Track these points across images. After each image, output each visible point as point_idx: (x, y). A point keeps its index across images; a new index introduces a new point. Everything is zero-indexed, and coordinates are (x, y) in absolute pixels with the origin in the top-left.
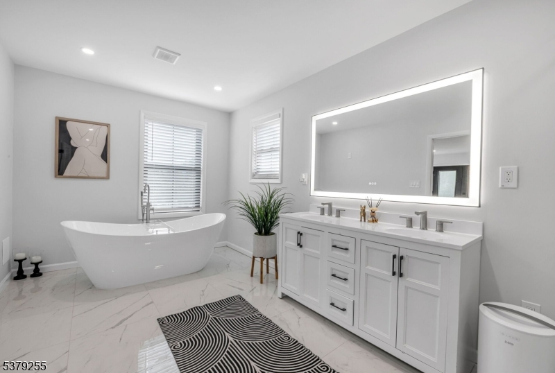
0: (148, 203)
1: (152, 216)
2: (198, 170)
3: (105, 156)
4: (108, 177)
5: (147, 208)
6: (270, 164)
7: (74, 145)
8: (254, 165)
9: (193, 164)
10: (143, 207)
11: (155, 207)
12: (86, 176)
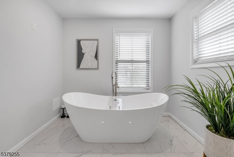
0: (116, 83)
1: (118, 91)
2: (147, 62)
3: (96, 57)
4: (98, 69)
5: (115, 86)
6: (218, 46)
7: (84, 53)
8: (195, 54)
9: (144, 58)
10: (113, 85)
11: (120, 86)
12: (89, 68)
